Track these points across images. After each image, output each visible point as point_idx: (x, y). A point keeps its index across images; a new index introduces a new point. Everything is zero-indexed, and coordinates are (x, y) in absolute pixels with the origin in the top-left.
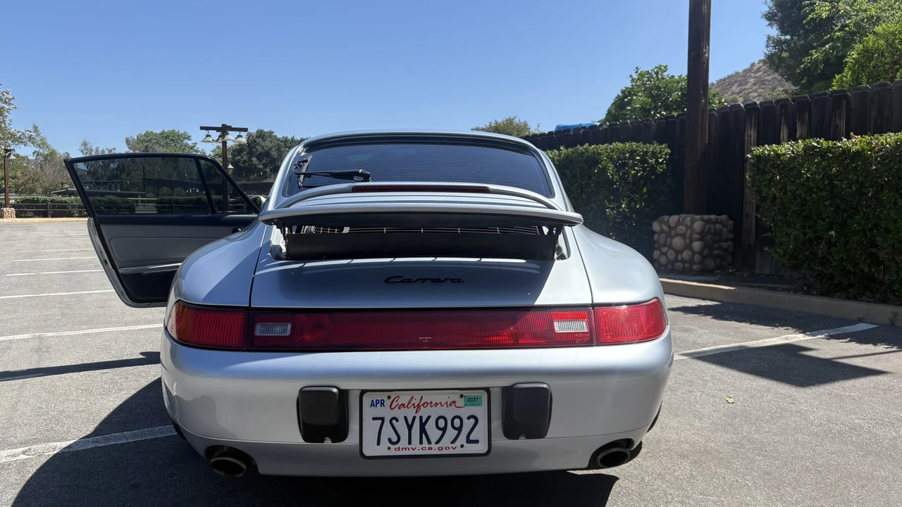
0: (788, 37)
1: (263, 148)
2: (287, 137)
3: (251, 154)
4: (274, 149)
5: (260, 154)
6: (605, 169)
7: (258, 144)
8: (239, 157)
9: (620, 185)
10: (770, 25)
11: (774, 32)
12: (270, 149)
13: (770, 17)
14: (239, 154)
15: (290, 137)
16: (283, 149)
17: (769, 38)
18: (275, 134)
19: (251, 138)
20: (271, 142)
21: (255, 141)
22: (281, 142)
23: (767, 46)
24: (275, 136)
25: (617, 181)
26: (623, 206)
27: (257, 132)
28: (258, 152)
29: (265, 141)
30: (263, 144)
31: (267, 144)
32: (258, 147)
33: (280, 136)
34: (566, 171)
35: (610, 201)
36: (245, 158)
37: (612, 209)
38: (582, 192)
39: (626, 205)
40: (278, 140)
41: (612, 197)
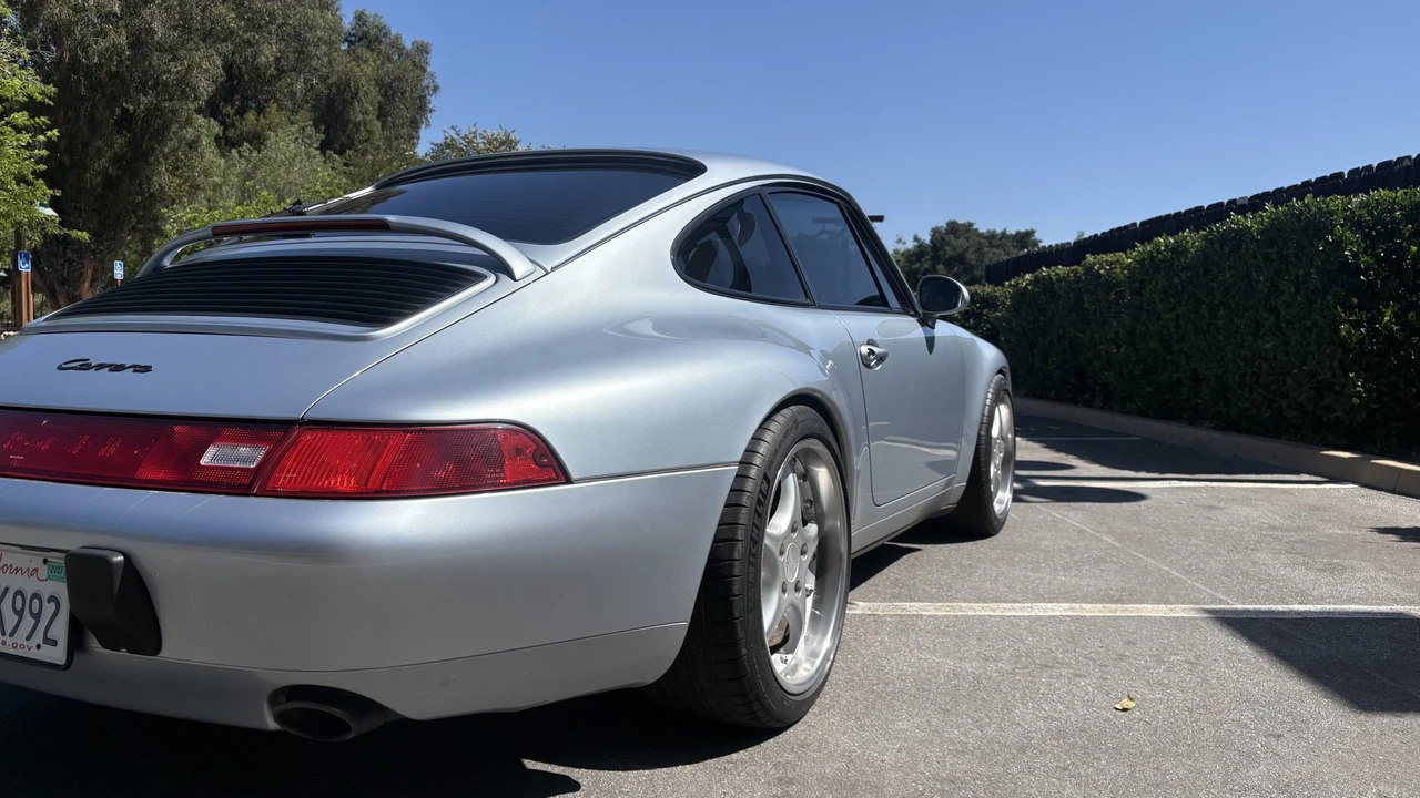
1: (954, 249)
3: (935, 259)
4: (971, 250)
5: (951, 258)
6: (1339, 245)
7: (948, 244)
8: (918, 265)
9: (1377, 275)
12: (966, 250)
14: (918, 260)
15: (999, 231)
16: (986, 249)
18: (975, 227)
19: (937, 235)
20: (968, 239)
21: (943, 239)
22: (986, 238)
24: (977, 230)
25: (1368, 268)
26: (1387, 319)
27: (948, 224)
28: (947, 256)
29: (958, 238)
30: (955, 243)
31: (962, 242)
32: (947, 248)
33: (983, 230)
34: (1271, 251)
35: (1349, 309)
36: (926, 266)
37: (1356, 325)
38: (1297, 291)
39: (1396, 315)
40: (981, 235)
41: (1355, 301)
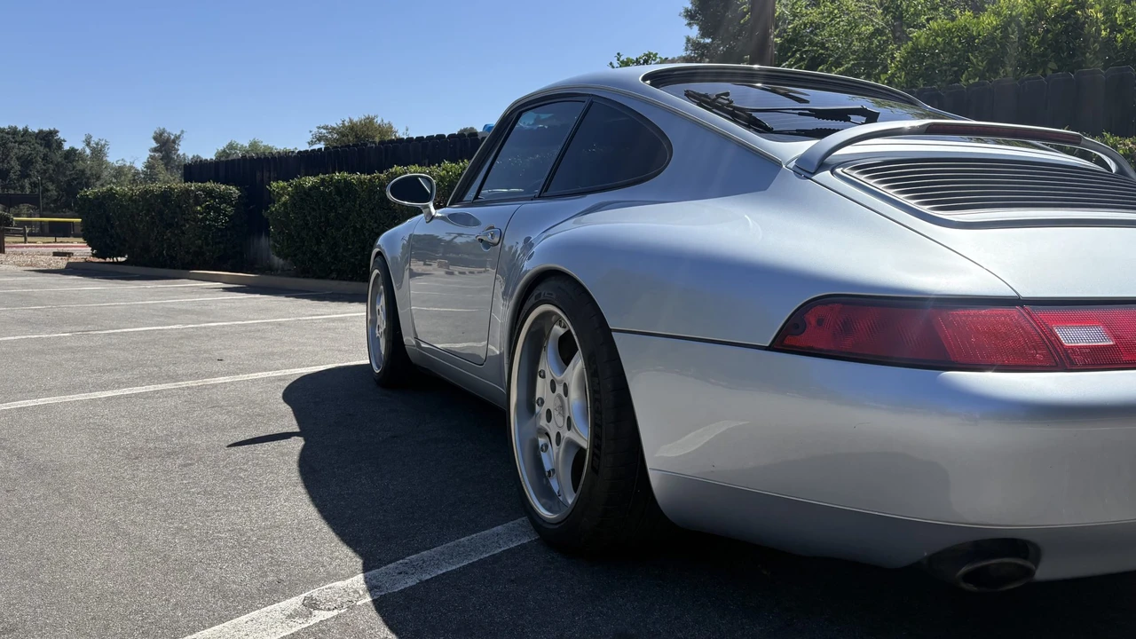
0: (708, 41)
2: (16, 128)
10: (690, 24)
11: (694, 32)
13: (691, 16)
16: (10, 144)
17: (688, 40)
22: (8, 133)
23: (687, 49)
